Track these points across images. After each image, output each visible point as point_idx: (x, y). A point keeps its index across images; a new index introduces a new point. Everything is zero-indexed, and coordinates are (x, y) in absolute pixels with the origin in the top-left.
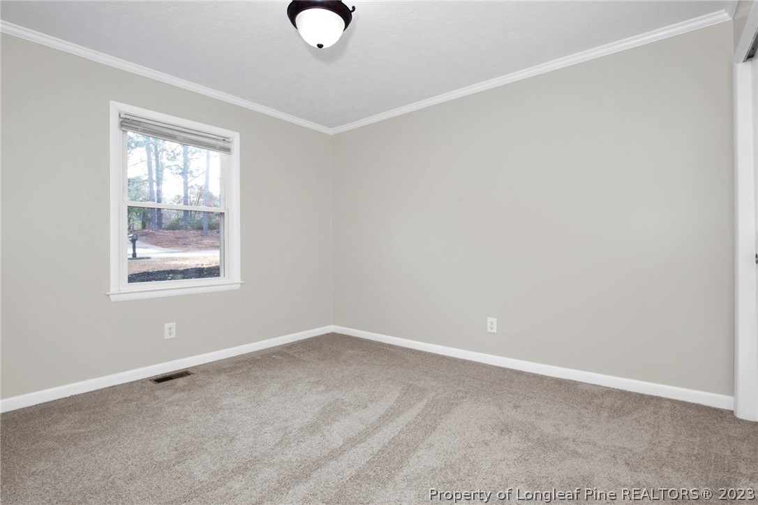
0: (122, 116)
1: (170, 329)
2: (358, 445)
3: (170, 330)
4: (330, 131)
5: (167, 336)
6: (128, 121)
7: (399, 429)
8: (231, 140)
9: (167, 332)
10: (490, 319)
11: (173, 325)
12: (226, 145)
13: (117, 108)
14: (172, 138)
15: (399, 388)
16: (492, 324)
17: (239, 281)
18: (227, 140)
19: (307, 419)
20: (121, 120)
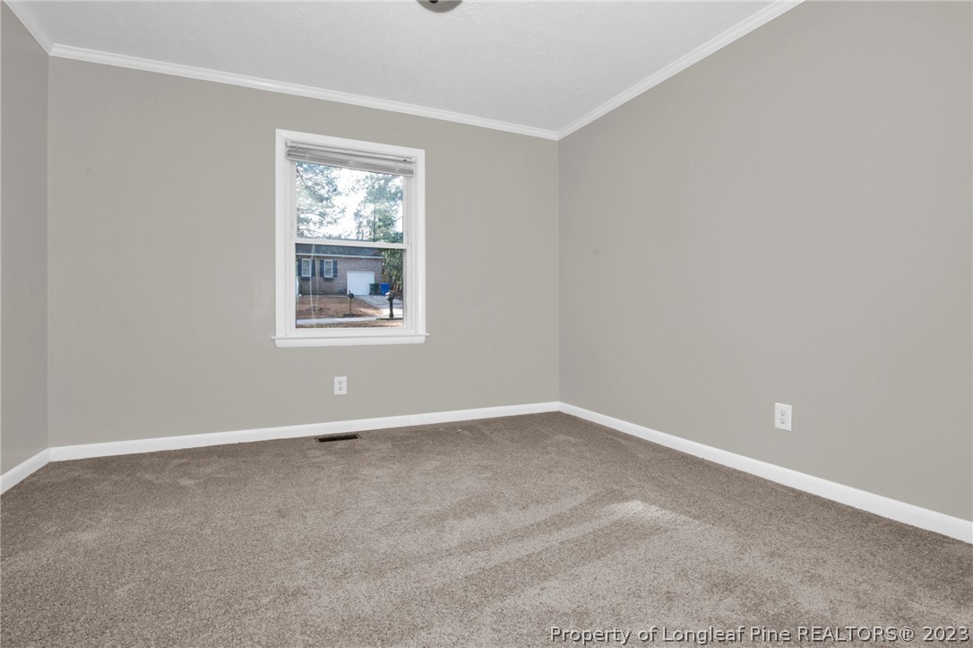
0: (289, 144)
1: (340, 383)
2: (472, 553)
3: (340, 385)
4: (554, 136)
5: (337, 392)
6: (295, 149)
7: (547, 545)
8: (413, 160)
9: (336, 386)
10: (779, 406)
11: (344, 379)
12: (407, 166)
13: (284, 137)
14: (341, 163)
15: (592, 492)
16: (783, 415)
17: (424, 333)
18: (408, 160)
19: (438, 508)
20: (288, 149)
